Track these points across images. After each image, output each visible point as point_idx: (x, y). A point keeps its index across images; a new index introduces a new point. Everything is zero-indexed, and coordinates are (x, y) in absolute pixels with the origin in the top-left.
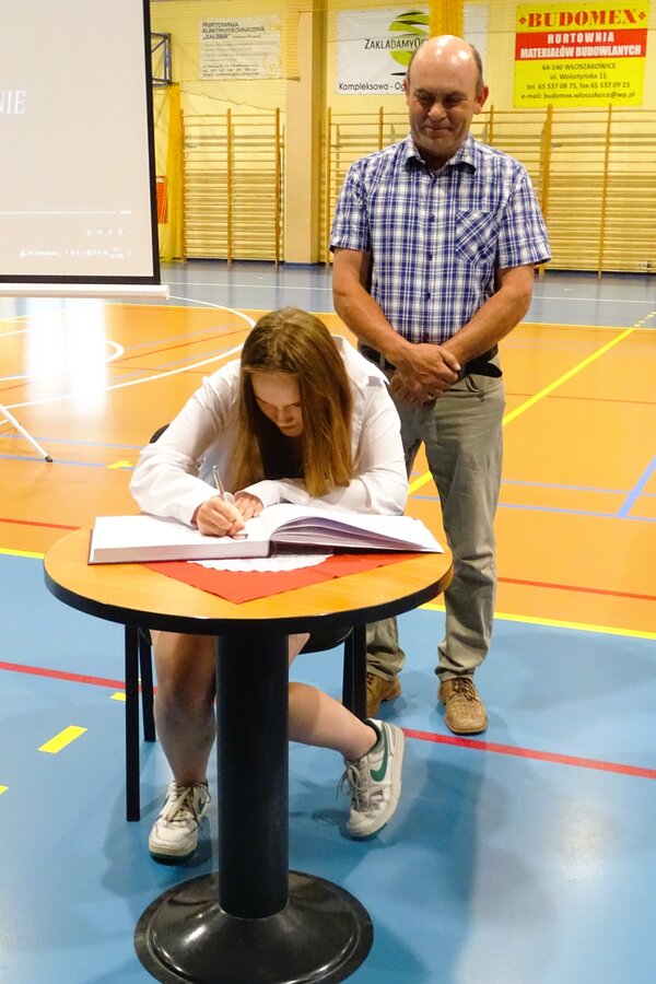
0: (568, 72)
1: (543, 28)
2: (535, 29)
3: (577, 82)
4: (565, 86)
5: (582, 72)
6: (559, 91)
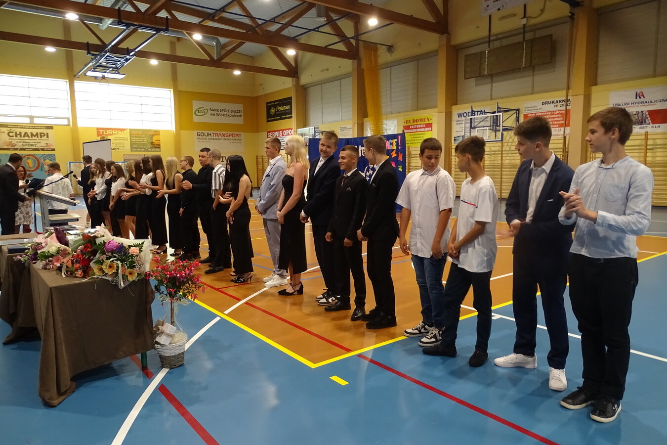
0: (415, 136)
1: (409, 124)
2: (407, 125)
3: (417, 139)
4: (414, 140)
5: (418, 136)
6: (413, 142)
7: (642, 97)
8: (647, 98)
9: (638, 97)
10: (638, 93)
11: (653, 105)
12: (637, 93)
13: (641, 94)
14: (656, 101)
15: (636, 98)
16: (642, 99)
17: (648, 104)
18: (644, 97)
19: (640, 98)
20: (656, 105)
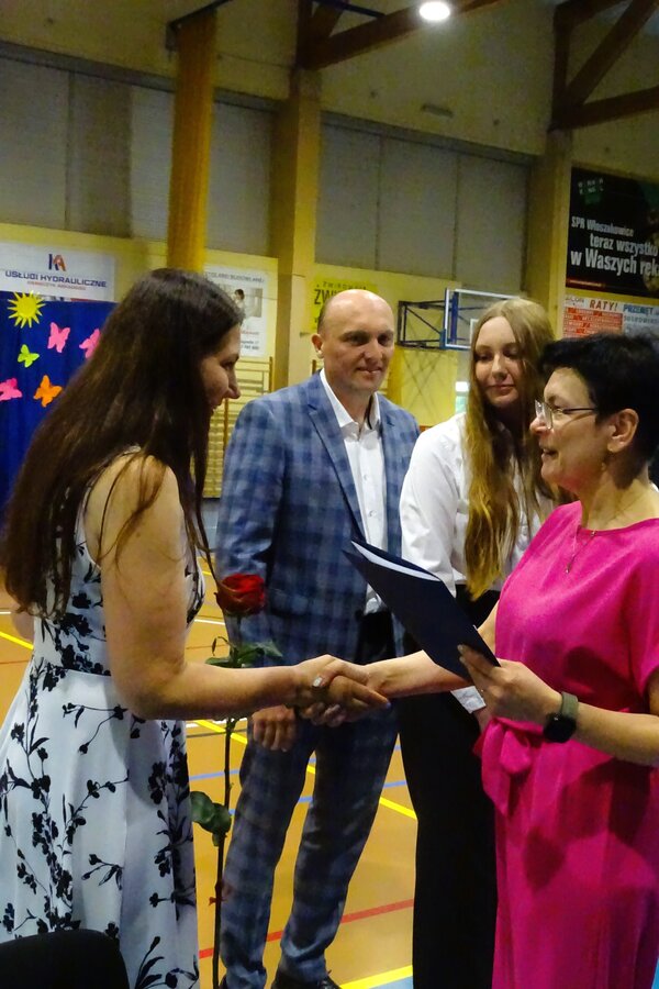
7: (60, 268)
8: (69, 273)
9: (53, 267)
10: (54, 258)
11: (81, 288)
12: (51, 256)
13: (59, 261)
14: (84, 282)
15: (50, 268)
16: (60, 273)
17: (71, 285)
18: (64, 269)
19: (57, 269)
20: (84, 289)
